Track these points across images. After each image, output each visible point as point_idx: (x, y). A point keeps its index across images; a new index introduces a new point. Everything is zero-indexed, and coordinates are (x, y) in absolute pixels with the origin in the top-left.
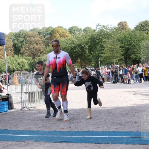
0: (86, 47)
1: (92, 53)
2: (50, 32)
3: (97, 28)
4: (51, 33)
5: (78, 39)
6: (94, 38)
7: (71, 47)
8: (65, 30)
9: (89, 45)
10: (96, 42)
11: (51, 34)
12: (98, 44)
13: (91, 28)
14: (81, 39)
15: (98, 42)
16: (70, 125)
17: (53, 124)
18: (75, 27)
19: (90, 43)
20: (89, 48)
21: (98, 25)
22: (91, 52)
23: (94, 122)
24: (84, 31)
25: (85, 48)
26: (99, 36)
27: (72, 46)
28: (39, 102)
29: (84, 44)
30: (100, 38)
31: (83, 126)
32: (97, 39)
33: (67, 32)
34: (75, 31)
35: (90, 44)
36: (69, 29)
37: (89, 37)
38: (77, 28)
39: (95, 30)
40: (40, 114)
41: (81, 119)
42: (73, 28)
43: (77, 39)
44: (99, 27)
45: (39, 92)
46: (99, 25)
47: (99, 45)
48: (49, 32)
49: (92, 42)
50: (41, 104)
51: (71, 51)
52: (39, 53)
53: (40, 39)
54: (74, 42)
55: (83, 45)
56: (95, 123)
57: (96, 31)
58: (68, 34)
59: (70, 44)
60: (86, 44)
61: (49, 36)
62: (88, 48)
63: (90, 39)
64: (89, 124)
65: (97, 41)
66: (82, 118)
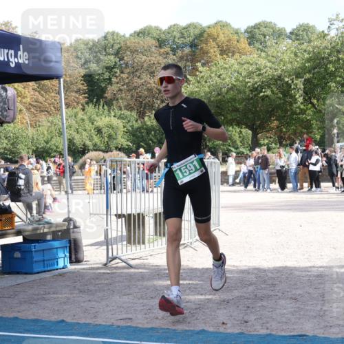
0: (296, 85)
1: (315, 101)
2: (191, 39)
3: (333, 27)
4: (194, 40)
5: (274, 60)
6: (323, 58)
7: (253, 85)
8: (237, 33)
9: (305, 80)
10: (326, 69)
11: (193, 45)
12: (332, 74)
13: (313, 27)
14: (281, 60)
15: (333, 69)
16: (246, 314)
17: (196, 309)
18: (266, 25)
19: (309, 72)
20: (304, 88)
21: (334, 17)
22: (310, 98)
23: (319, 308)
24: (293, 37)
25: (292, 87)
26: (338, 52)
27: (256, 83)
28: (156, 243)
29: (290, 75)
30: (339, 59)
31: (284, 320)
32: (330, 62)
33: (242, 40)
34: (265, 36)
35: (308, 76)
36: (246, 31)
37: (306, 56)
38: (273, 28)
39: (326, 32)
40: (160, 279)
41: (279, 298)
42: (262, 28)
43: (270, 61)
44: (338, 24)
45: (156, 214)
46: (337, 18)
47: (336, 77)
48: (189, 40)
49: (314, 69)
50: (160, 249)
51: (251, 95)
52: (159, 102)
53: (161, 58)
54: (260, 70)
55: (286, 79)
56: (322, 313)
57: (329, 37)
58: (244, 44)
59: (250, 74)
60: (298, 76)
61: (187, 50)
62: (302, 87)
63: (308, 60)
64: (302, 313)
65: (331, 68)
66: (280, 294)
